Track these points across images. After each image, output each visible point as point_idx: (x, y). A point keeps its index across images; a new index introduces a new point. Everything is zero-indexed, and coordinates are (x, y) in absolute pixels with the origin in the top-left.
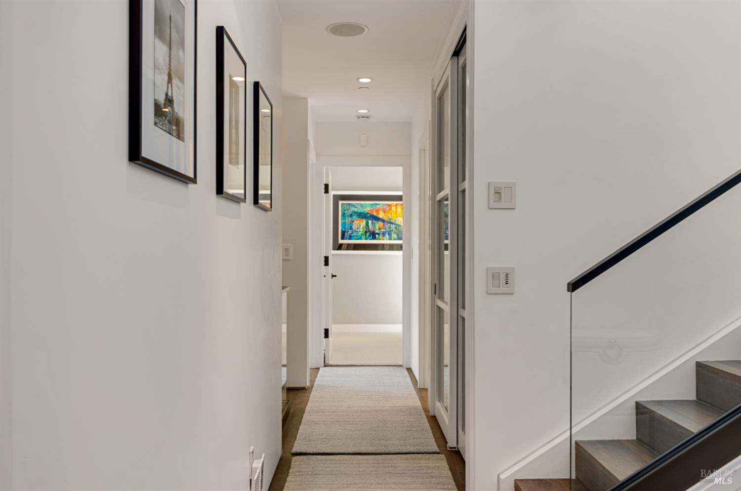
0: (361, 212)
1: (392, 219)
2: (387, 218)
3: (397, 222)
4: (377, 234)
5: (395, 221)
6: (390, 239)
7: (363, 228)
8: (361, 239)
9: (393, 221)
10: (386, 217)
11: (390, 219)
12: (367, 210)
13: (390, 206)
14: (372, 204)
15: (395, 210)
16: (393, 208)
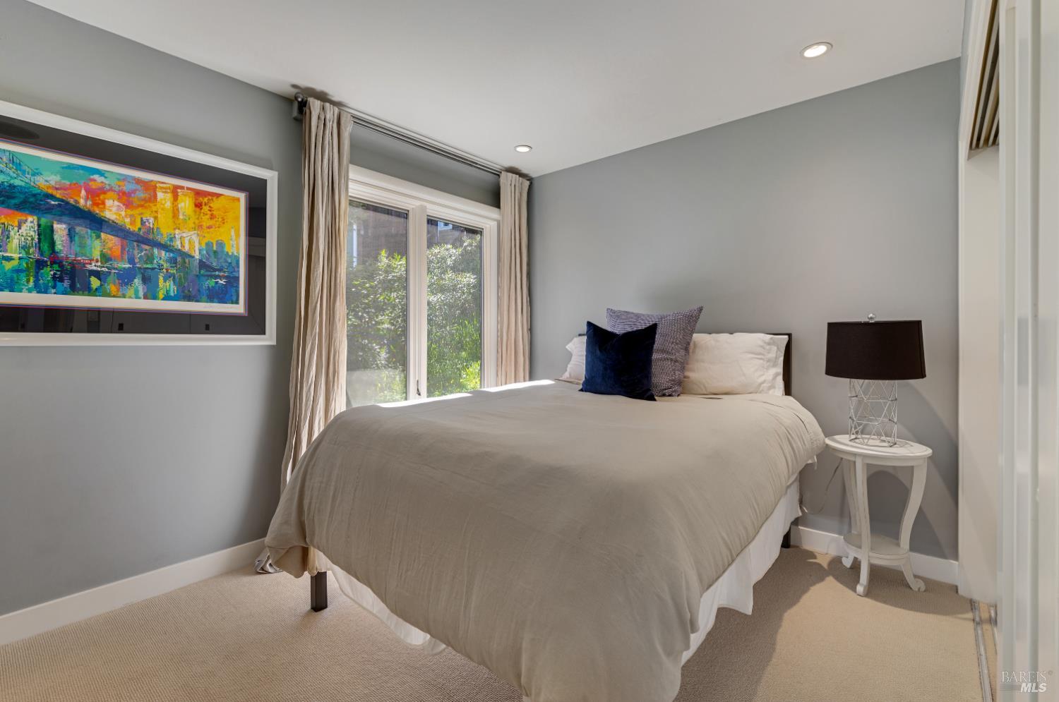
0: (12, 186)
1: (159, 233)
2: (138, 225)
3: (178, 244)
4: (97, 274)
5: (171, 240)
6: (151, 295)
7: (24, 248)
8: (12, 290)
9: (163, 239)
10: (132, 223)
11: (150, 230)
12: (47, 181)
13: (150, 188)
14: (71, 167)
15: (168, 205)
16: (160, 195)
